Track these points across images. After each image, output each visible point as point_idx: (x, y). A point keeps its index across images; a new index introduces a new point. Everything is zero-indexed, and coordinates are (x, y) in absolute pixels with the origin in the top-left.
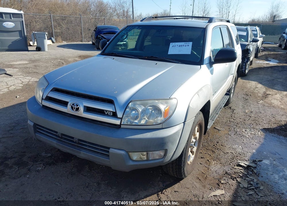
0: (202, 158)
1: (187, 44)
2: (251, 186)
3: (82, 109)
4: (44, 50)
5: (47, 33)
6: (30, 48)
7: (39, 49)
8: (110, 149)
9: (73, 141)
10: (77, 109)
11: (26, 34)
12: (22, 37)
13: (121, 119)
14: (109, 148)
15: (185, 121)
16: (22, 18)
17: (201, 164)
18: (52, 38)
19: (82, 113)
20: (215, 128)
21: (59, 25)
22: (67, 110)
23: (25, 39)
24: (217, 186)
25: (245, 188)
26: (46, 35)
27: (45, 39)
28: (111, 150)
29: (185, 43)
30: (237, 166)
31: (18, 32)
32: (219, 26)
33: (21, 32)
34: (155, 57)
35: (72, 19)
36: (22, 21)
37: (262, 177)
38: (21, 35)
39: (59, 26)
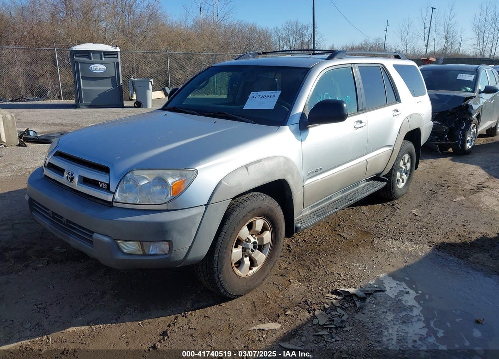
0: (282, 276)
1: (273, 94)
2: (331, 324)
3: (76, 180)
4: (146, 107)
5: (152, 80)
6: (126, 103)
7: (138, 105)
8: (95, 234)
9: (61, 222)
10: (72, 179)
11: (121, 82)
12: (116, 87)
13: (114, 193)
14: (93, 233)
15: (208, 204)
16: (118, 58)
17: (274, 284)
18: (166, 88)
19: (76, 185)
20: (339, 235)
21: (182, 68)
22: (63, 180)
23: (120, 89)
24: (275, 316)
25: (320, 325)
26: (150, 83)
27: (149, 89)
28: (96, 236)
29: (271, 93)
30: (333, 293)
31: (110, 79)
32: (350, 66)
33: (114, 79)
34: (222, 113)
35: (203, 58)
36: (118, 63)
37: (364, 314)
38: (114, 84)
39: (180, 70)
